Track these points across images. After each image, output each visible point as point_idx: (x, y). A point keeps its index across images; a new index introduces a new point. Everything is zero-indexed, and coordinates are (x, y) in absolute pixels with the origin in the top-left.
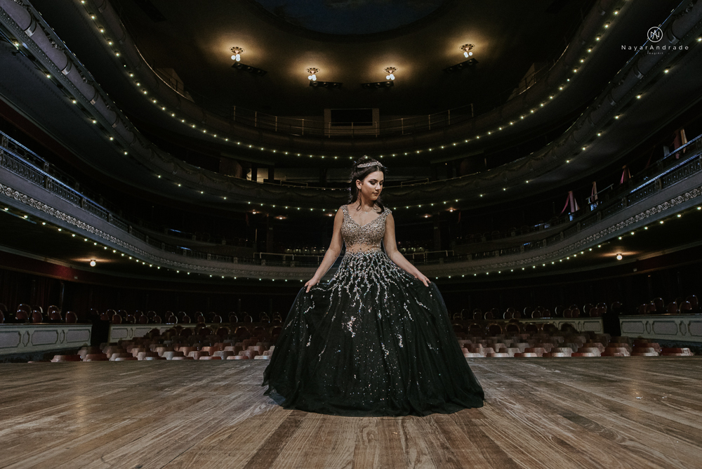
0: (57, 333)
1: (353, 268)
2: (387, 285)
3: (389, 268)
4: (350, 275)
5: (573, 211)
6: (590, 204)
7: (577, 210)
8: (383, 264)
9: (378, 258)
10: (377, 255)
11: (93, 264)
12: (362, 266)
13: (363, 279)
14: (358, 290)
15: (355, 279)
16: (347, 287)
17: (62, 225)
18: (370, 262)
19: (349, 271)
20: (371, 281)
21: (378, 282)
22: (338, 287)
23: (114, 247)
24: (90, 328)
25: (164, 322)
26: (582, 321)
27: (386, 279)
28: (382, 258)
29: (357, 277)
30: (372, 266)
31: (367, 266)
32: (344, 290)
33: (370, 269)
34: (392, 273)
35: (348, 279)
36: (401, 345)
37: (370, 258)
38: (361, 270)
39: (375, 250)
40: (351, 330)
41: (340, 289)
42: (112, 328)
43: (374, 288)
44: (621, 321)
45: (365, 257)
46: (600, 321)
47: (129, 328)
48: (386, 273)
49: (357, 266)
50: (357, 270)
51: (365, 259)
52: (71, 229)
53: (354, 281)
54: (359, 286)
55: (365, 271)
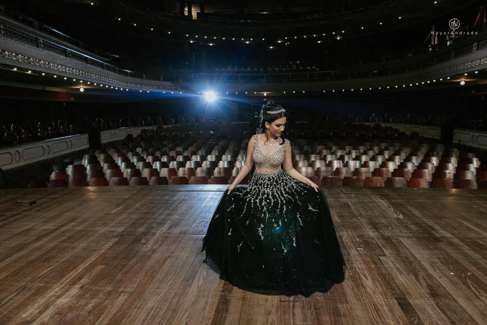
0: (67, 142)
1: (261, 185)
2: (285, 199)
3: (286, 184)
4: (260, 191)
5: (432, 43)
6: (447, 41)
7: (436, 43)
8: (283, 182)
9: (279, 177)
10: (278, 175)
11: (82, 90)
12: (267, 184)
13: (268, 195)
14: (265, 204)
15: (263, 195)
16: (258, 201)
17: (56, 73)
18: (273, 182)
19: (258, 188)
20: (274, 197)
21: (279, 198)
22: (251, 199)
23: (95, 81)
24: (87, 136)
25: (136, 125)
26: (426, 128)
27: (285, 195)
28: (282, 176)
29: (265, 194)
30: (275, 185)
31: (271, 185)
32: (255, 203)
33: (273, 188)
34: (289, 188)
35: (258, 195)
36: (294, 245)
37: (273, 178)
38: (267, 188)
39: (277, 171)
40: (260, 234)
41: (252, 201)
42: (102, 133)
43: (276, 203)
44: (455, 131)
45: (269, 178)
46: (440, 129)
47: (113, 132)
48: (285, 190)
49: (264, 184)
50: (264, 188)
51: (269, 180)
52: (63, 75)
53: (262, 196)
54: (266, 201)
55: (270, 188)
